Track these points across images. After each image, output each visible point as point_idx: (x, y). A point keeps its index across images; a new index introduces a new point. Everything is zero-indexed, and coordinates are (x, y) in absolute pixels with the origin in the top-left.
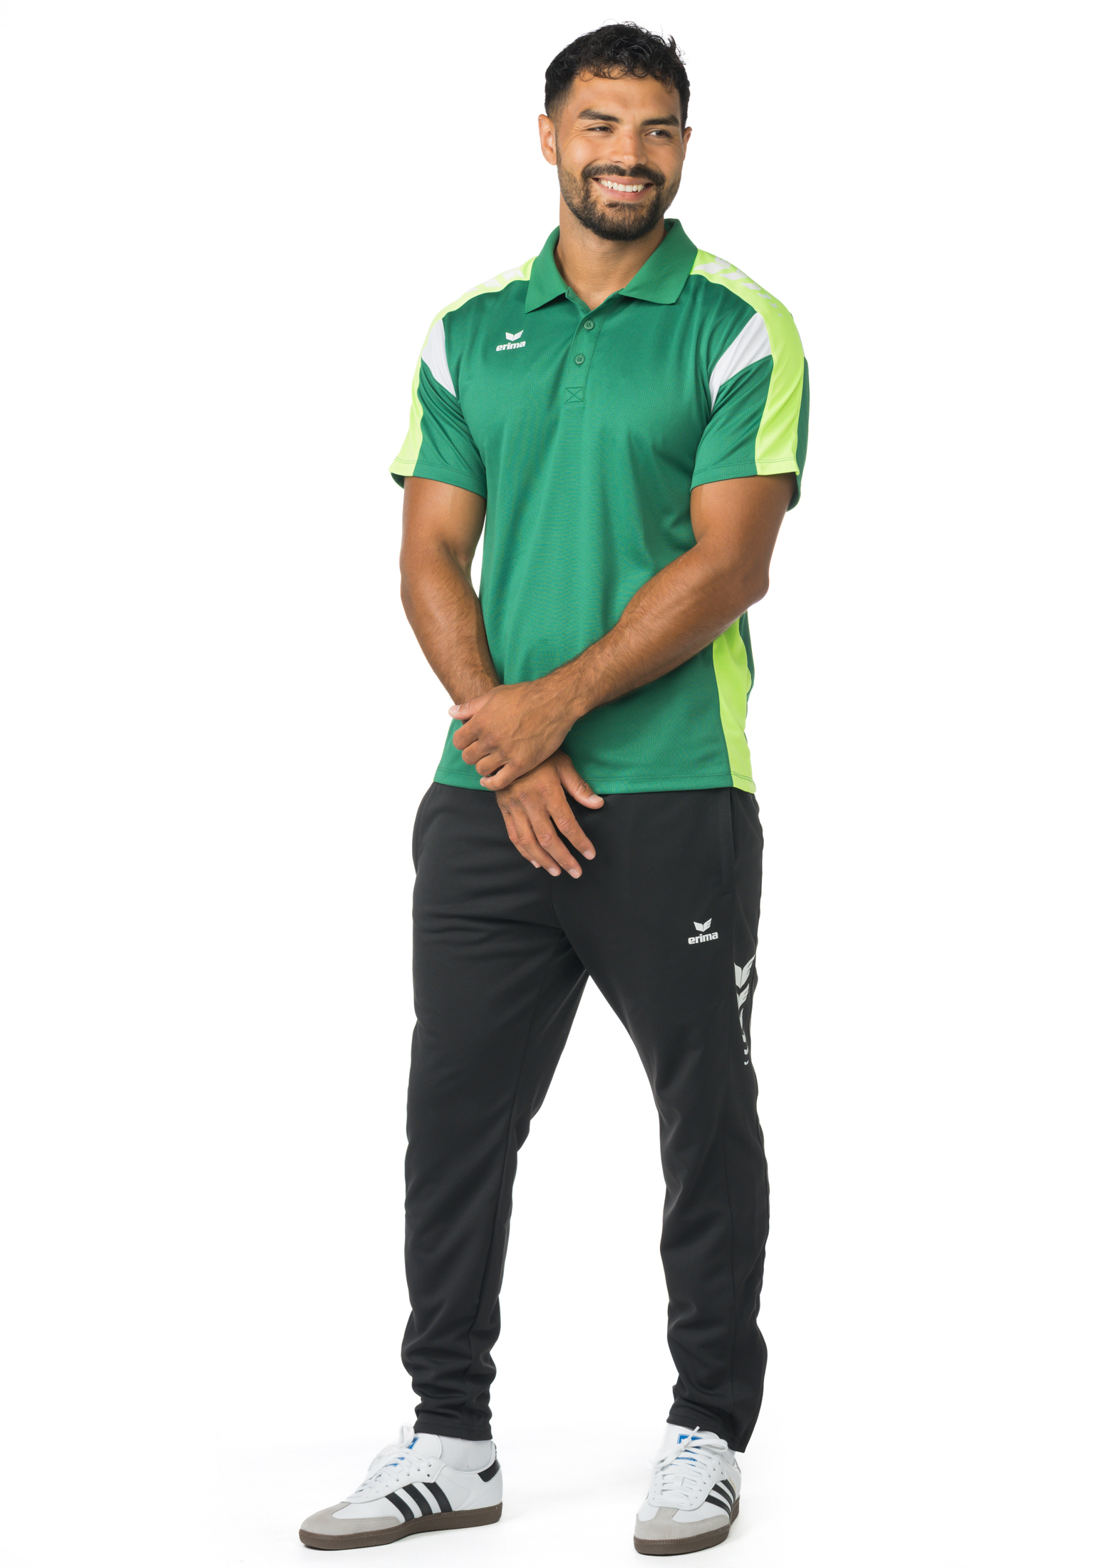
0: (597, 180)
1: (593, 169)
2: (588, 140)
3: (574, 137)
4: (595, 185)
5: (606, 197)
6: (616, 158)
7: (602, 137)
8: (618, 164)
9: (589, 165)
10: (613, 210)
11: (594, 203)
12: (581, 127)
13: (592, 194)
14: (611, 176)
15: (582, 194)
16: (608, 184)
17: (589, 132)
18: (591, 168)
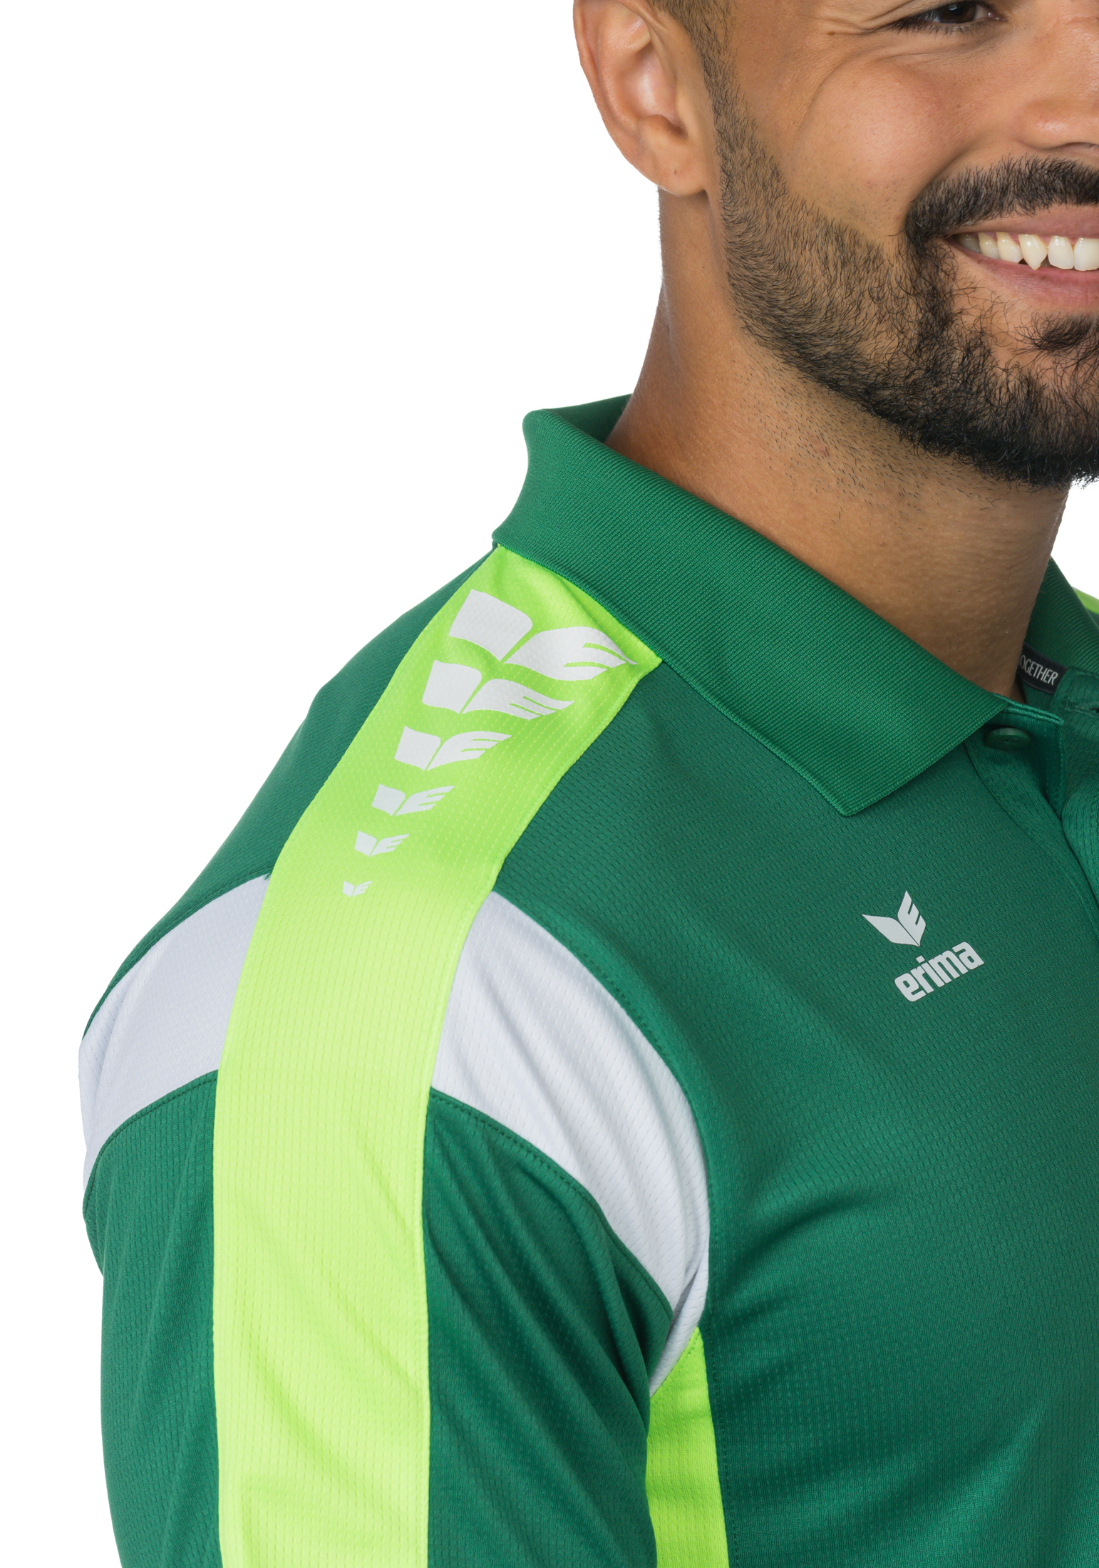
0: (955, 240)
1: (951, 196)
2: (908, 71)
3: (838, 67)
4: (967, 269)
5: (1021, 306)
6: (1055, 130)
7: (963, 47)
8: (1066, 157)
9: (932, 183)
10: (1069, 358)
11: (979, 345)
12: (855, 18)
13: (960, 303)
14: (1041, 213)
15: (913, 310)
16: (1006, 249)
17: (902, 35)
18: (941, 194)
